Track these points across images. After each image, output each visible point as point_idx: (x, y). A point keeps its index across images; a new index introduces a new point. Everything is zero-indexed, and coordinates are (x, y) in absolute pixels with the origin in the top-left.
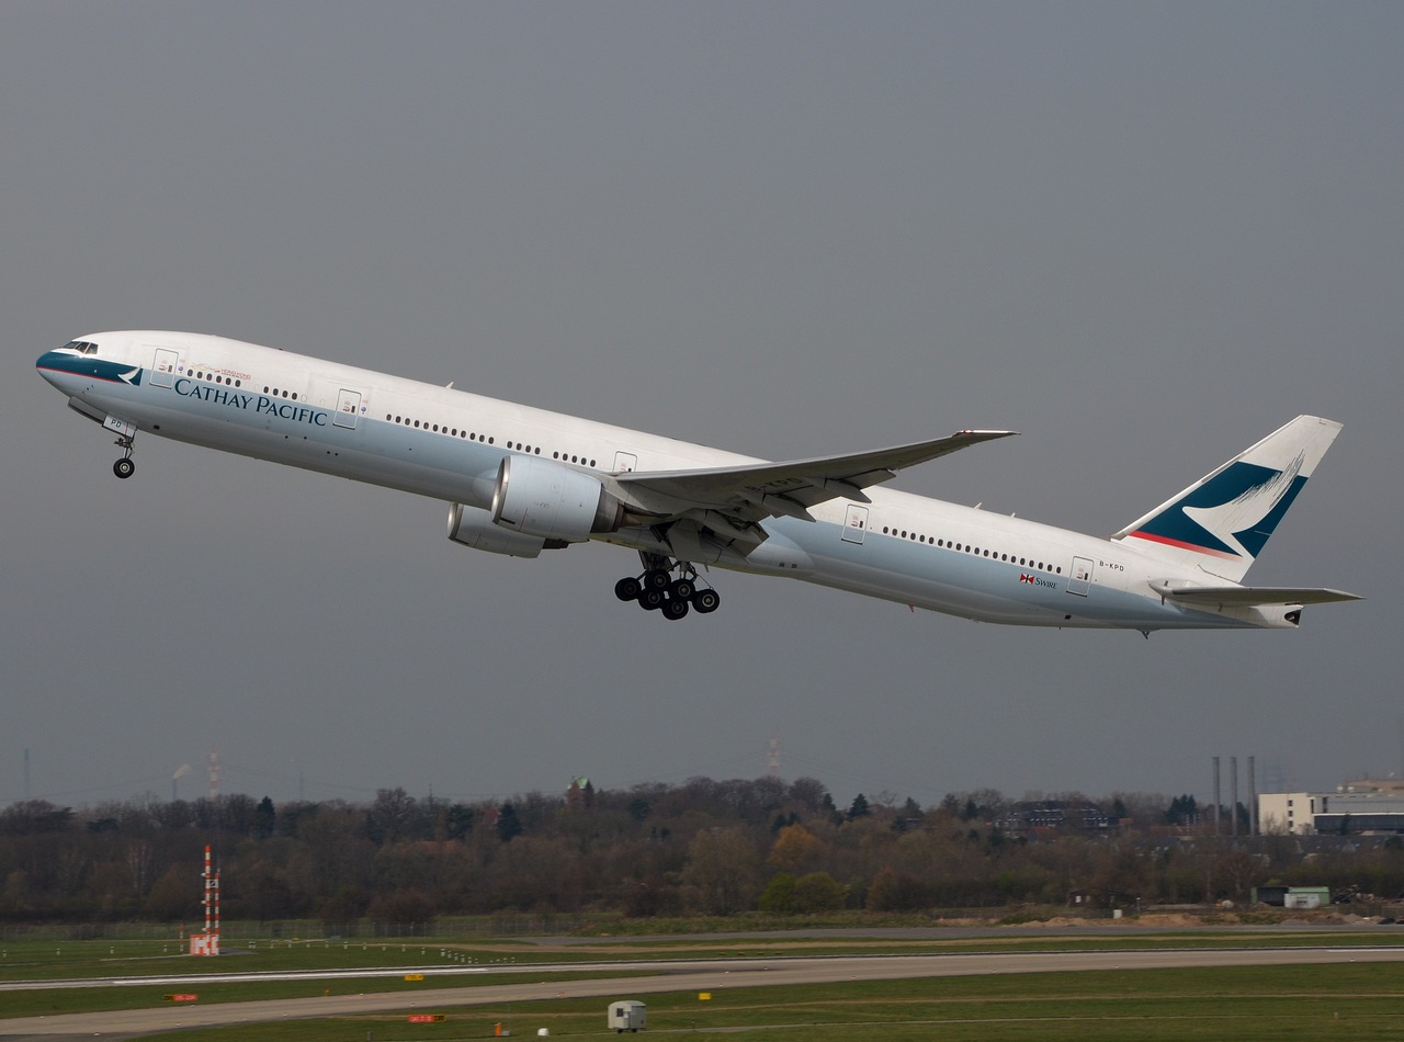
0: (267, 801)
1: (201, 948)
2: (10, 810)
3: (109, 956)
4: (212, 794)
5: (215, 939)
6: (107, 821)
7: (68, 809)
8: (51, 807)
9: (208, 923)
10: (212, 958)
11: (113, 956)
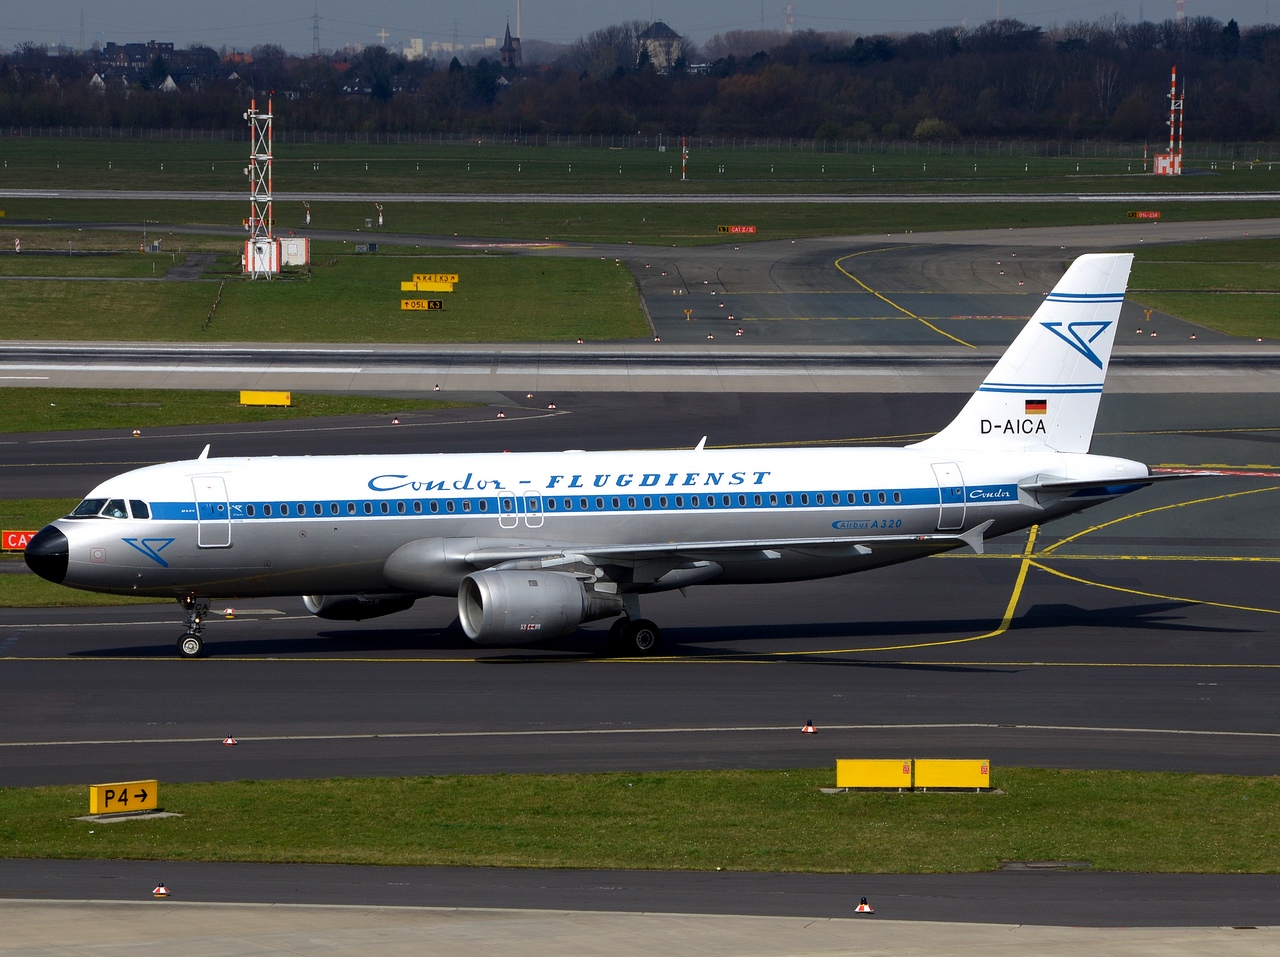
0: (1233, 24)
1: (1164, 168)
2: (983, 29)
3: (1075, 173)
4: (1178, 16)
5: (1178, 159)
6: (1076, 41)
7: (1039, 28)
8: (1022, 26)
9: (1172, 142)
10: (1175, 177)
11: (1078, 173)
